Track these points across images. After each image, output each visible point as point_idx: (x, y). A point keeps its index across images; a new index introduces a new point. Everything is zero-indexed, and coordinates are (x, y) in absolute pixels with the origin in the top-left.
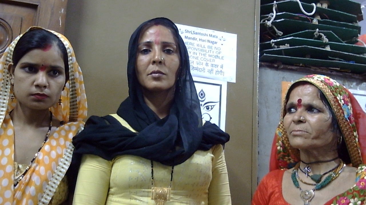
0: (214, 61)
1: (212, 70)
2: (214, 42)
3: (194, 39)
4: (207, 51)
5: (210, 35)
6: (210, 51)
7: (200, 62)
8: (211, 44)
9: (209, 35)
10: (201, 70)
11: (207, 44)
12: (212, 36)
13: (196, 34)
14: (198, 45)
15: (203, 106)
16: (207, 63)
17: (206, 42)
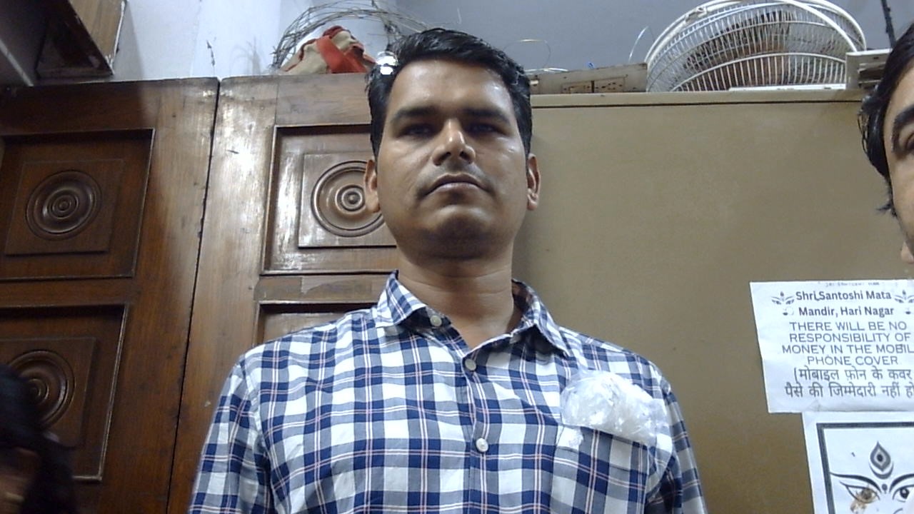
0: (894, 360)
1: (895, 386)
2: (884, 311)
3: (825, 312)
4: (870, 338)
5: (871, 295)
6: (879, 334)
7: (856, 371)
8: (876, 318)
9: (865, 295)
10: (862, 390)
11: (864, 319)
12: (875, 296)
13: (829, 297)
14: (840, 324)
15: (891, 489)
16: (877, 370)
17: (860, 313)
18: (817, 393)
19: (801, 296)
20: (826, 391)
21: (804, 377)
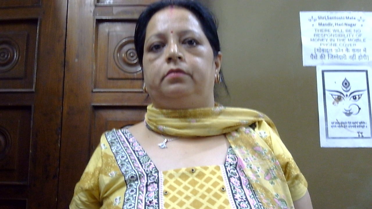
0: (355, 45)
1: (354, 55)
2: (352, 25)
3: (329, 24)
4: (346, 35)
5: (347, 18)
6: (349, 34)
7: (339, 49)
8: (349, 28)
9: (345, 18)
10: (341, 57)
11: (344, 28)
12: (349, 18)
13: (331, 18)
14: (335, 30)
15: (349, 96)
16: (347, 49)
17: (343, 25)
18: (323, 58)
19: (320, 18)
20: (327, 57)
21: (318, 52)
